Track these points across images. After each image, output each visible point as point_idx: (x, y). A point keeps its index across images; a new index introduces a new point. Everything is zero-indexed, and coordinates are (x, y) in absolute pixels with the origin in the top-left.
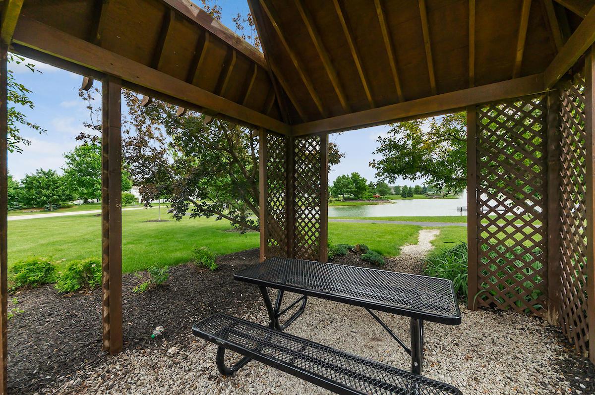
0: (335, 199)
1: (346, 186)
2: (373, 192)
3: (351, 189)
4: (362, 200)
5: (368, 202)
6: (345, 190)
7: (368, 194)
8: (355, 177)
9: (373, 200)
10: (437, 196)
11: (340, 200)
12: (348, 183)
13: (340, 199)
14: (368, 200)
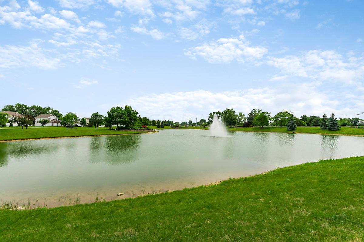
0: (109, 128)
1: (120, 117)
2: (141, 123)
3: (124, 119)
4: (134, 129)
5: (139, 131)
6: (119, 120)
7: (137, 124)
8: (128, 109)
9: (143, 130)
10: (177, 127)
11: (114, 130)
12: (122, 113)
13: (113, 128)
14: (139, 129)
